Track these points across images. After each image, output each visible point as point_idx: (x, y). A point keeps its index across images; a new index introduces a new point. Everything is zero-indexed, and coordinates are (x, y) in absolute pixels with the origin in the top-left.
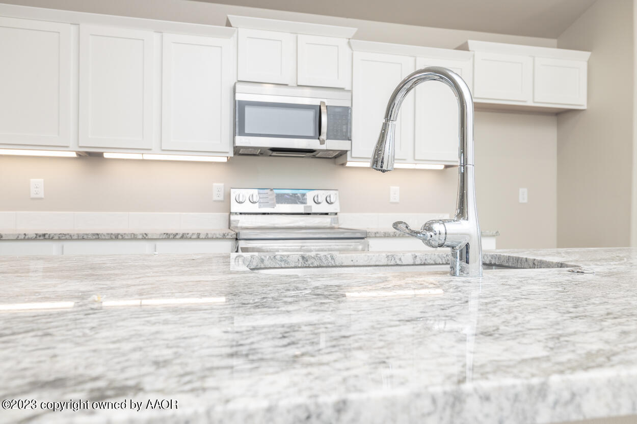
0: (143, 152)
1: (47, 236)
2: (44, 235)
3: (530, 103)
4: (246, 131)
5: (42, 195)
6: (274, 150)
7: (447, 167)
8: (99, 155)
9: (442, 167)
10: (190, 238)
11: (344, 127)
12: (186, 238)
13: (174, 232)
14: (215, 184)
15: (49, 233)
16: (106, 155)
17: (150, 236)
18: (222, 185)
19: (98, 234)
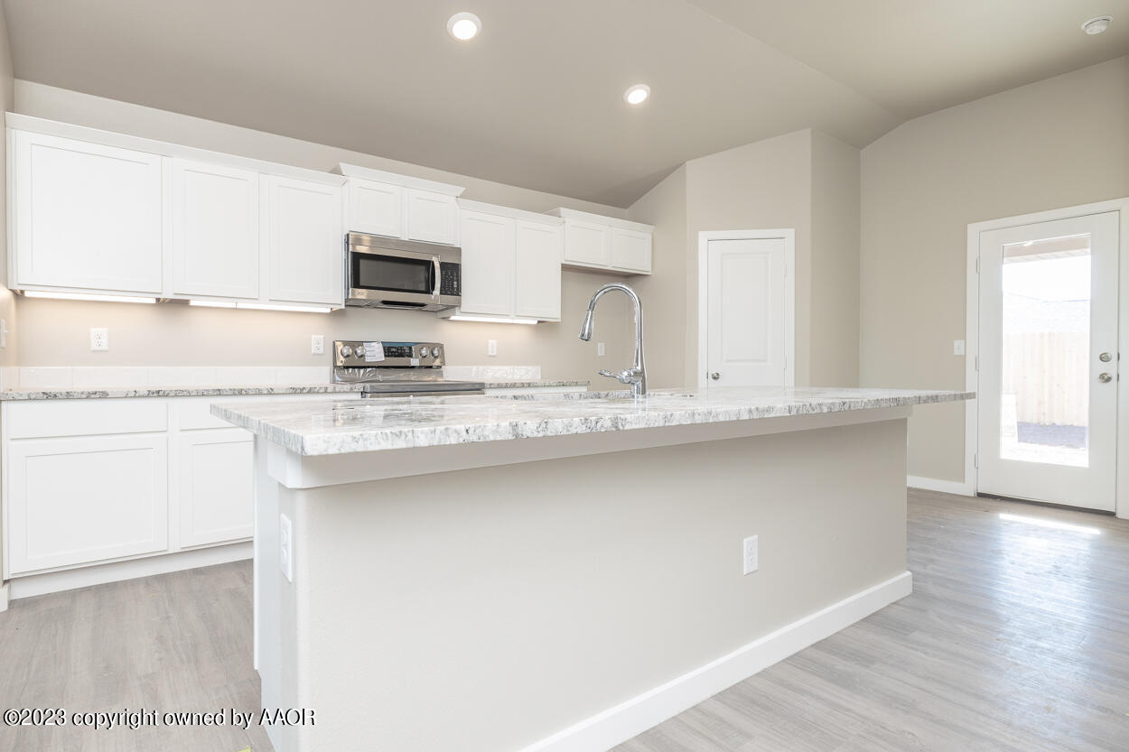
0: (236, 300)
1: (161, 393)
2: (158, 392)
3: (610, 268)
4: (361, 284)
5: (105, 346)
6: (385, 303)
7: (539, 322)
8: (184, 303)
9: (535, 322)
10: (318, 392)
11: (455, 283)
12: (314, 392)
13: (302, 387)
14: (313, 336)
15: (163, 389)
16: (192, 303)
17: (275, 391)
18: (322, 337)
19: (219, 390)
